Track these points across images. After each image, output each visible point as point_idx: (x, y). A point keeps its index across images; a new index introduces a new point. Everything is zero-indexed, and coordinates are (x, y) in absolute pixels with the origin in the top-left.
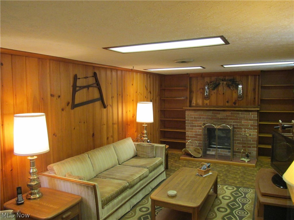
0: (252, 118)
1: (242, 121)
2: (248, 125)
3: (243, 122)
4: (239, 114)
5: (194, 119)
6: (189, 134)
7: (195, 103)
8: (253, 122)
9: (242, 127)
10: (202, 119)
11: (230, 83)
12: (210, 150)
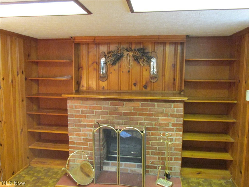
0: (175, 113)
1: (159, 118)
2: (168, 124)
3: (161, 119)
4: (154, 106)
5: (82, 113)
6: (74, 138)
7: (85, 85)
8: (176, 118)
9: (159, 127)
10: (94, 115)
11: (139, 55)
12: (108, 164)
